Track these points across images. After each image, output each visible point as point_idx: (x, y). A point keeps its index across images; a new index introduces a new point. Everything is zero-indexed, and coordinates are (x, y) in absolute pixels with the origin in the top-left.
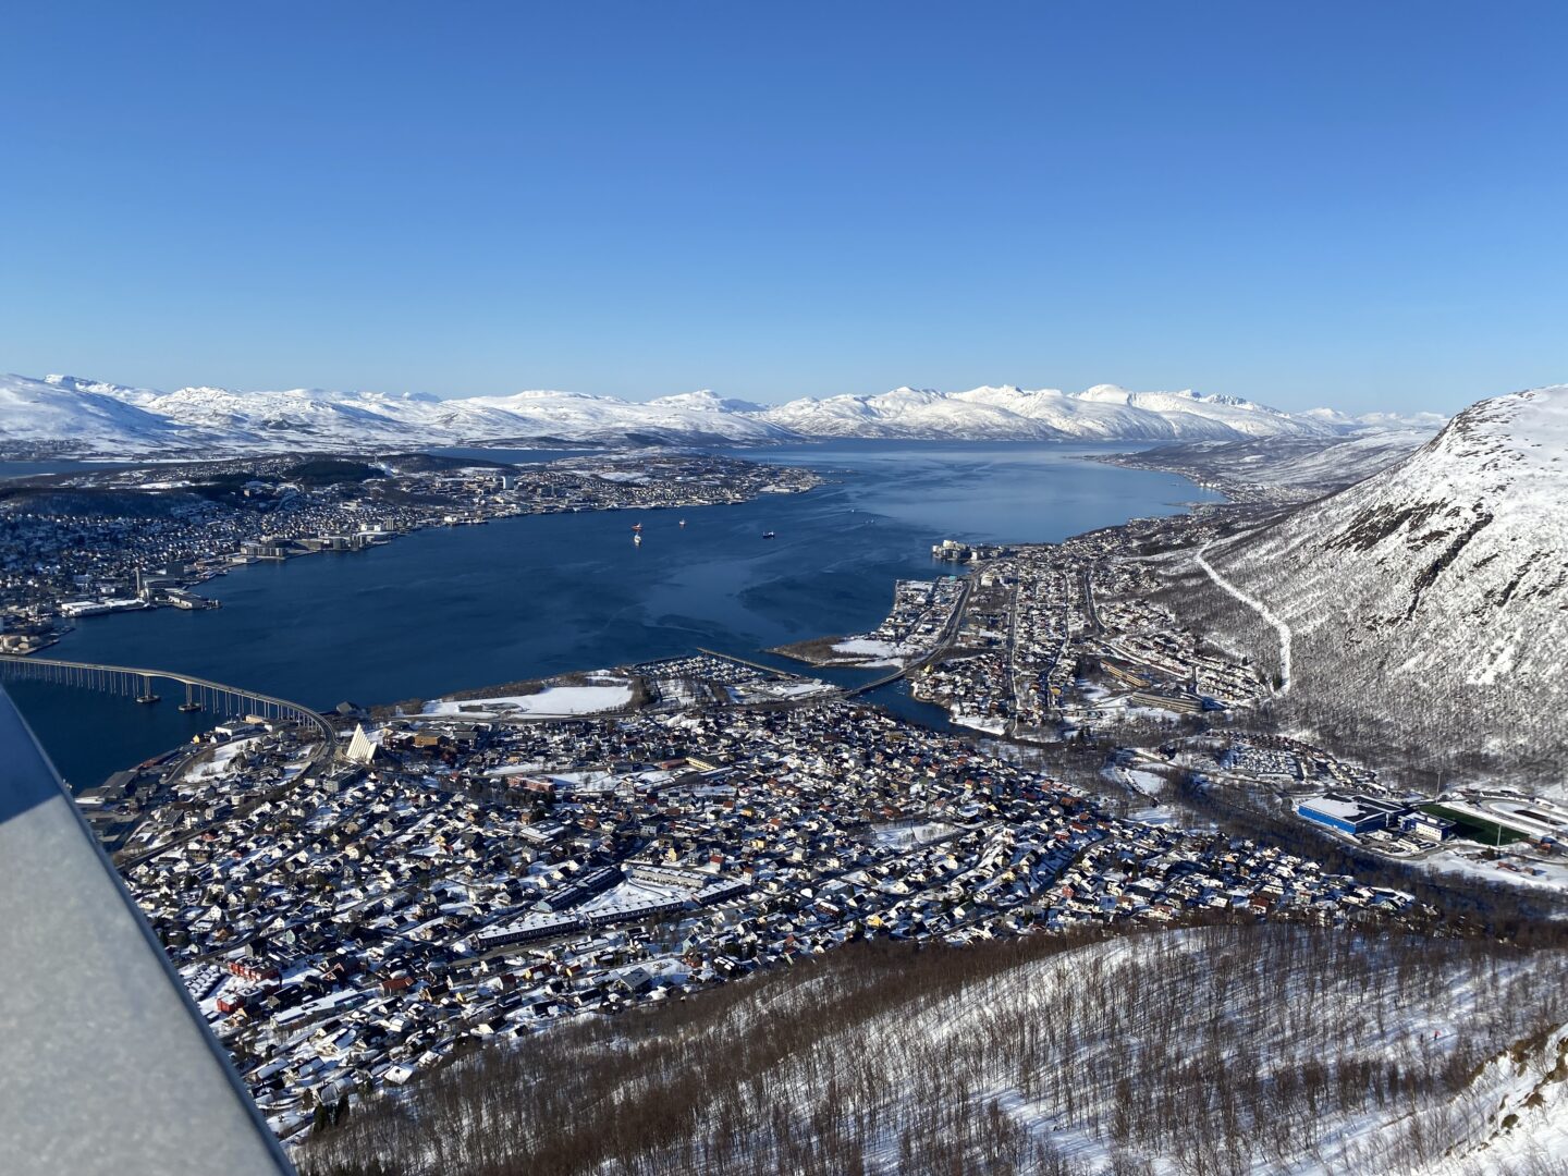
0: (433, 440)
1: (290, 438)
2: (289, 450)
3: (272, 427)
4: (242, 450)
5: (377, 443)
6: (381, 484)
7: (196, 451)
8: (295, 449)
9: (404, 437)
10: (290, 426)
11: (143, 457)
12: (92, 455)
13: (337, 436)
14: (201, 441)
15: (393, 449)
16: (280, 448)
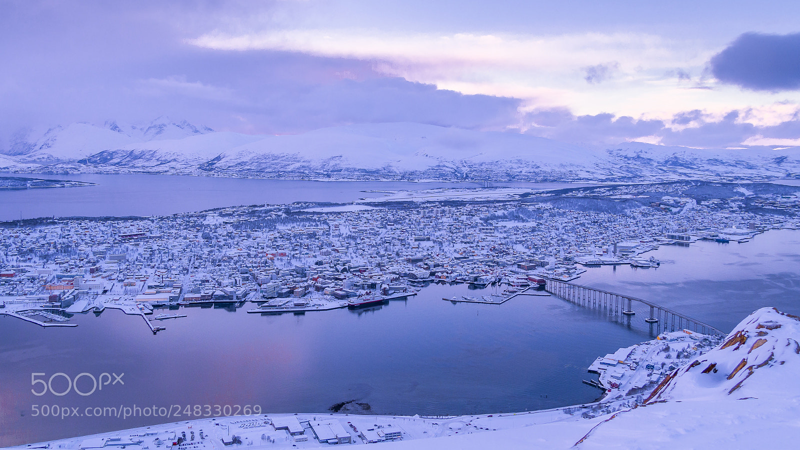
0: (769, 174)
1: (680, 171)
2: (681, 178)
3: (670, 165)
4: (654, 178)
5: (734, 175)
6: (742, 201)
7: (630, 178)
8: (683, 178)
9: (750, 171)
10: (681, 165)
11: (602, 181)
12: (578, 179)
13: (707, 170)
14: (631, 172)
15: (743, 179)
16: (675, 177)
